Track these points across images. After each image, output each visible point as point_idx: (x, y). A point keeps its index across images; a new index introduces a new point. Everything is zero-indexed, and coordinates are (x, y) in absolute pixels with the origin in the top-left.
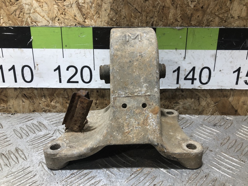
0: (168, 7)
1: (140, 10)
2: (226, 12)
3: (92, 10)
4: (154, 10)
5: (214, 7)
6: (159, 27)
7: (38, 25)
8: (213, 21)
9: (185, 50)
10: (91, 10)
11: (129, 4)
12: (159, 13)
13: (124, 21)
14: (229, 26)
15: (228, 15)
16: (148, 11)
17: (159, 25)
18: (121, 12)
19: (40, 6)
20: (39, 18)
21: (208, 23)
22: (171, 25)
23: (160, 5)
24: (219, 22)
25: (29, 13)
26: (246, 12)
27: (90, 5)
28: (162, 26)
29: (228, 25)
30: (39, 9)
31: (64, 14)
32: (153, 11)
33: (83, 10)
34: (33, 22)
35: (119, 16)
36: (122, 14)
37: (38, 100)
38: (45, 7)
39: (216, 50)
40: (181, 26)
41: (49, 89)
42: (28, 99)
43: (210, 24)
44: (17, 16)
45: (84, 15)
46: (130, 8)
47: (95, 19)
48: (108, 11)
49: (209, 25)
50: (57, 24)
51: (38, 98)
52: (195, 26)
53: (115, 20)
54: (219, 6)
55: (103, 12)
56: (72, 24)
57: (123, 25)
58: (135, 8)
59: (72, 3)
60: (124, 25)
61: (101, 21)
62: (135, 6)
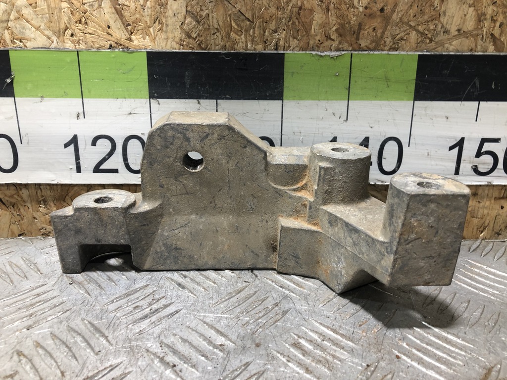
0: (309, 10)
1: (249, 15)
2: (432, 20)
3: (145, 14)
4: (279, 16)
5: (406, 8)
6: (291, 52)
7: (26, 47)
8: (405, 40)
9: (347, 101)
10: (143, 14)
11: (226, 3)
12: (291, 21)
13: (216, 38)
14: (440, 51)
15: (436, 26)
16: (267, 17)
17: (291, 48)
18: (209, 20)
19: (30, 5)
20: (30, 32)
21: (394, 43)
22: (316, 48)
23: (293, 4)
24: (419, 41)
26: (473, 20)
27: (142, 3)
28: (296, 49)
29: (437, 48)
31: (83, 23)
32: (277, 18)
33: (126, 14)
34: (15, 40)
35: (205, 27)
36: (211, 23)
37: (31, 209)
38: (43, 6)
39: (413, 102)
40: (337, 50)
41: (55, 187)
42: (7, 208)
43: (400, 45)
45: (130, 25)
46: (229, 11)
47: (152, 33)
48: (180, 18)
49: (398, 49)
50: (69, 45)
51: (29, 205)
52: (368, 49)
53: (196, 37)
54: (418, 6)
55: (169, 19)
56: (102, 45)
57: (213, 48)
58: (239, 11)
60: (215, 48)
61: (167, 39)
62: (238, 6)
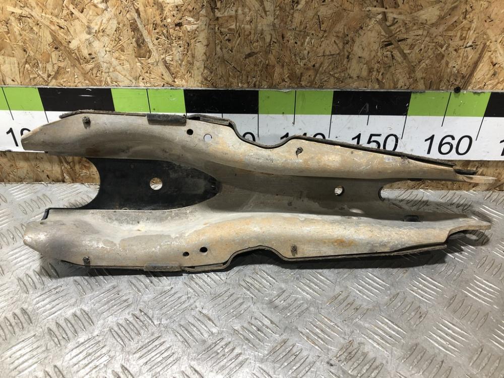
0: (272, 66)
1: (239, 69)
2: (343, 71)
3: (182, 69)
4: (256, 69)
5: (327, 65)
6: (262, 90)
7: (119, 85)
8: (327, 82)
9: (294, 115)
11: (226, 62)
12: (263, 72)
13: (221, 81)
15: (345, 74)
16: (249, 69)
17: (263, 87)
18: (217, 71)
19: (120, 64)
20: (121, 77)
21: (321, 84)
22: (277, 86)
23: (264, 63)
24: (335, 83)
25: (109, 72)
26: (366, 71)
27: (180, 63)
30: (119, 68)
31: (149, 73)
33: (172, 68)
34: (113, 82)
35: (215, 75)
36: (218, 73)
38: (127, 66)
39: (331, 115)
40: (289, 87)
43: (324, 84)
44: (95, 75)
45: (173, 74)
46: (228, 66)
47: (186, 78)
48: (201, 70)
49: (323, 87)
50: (142, 84)
52: (305, 87)
53: (210, 80)
54: (334, 64)
55: (195, 70)
56: (159, 84)
57: (220, 86)
58: (234, 67)
59: (157, 60)
61: (194, 81)
62: (233, 64)
